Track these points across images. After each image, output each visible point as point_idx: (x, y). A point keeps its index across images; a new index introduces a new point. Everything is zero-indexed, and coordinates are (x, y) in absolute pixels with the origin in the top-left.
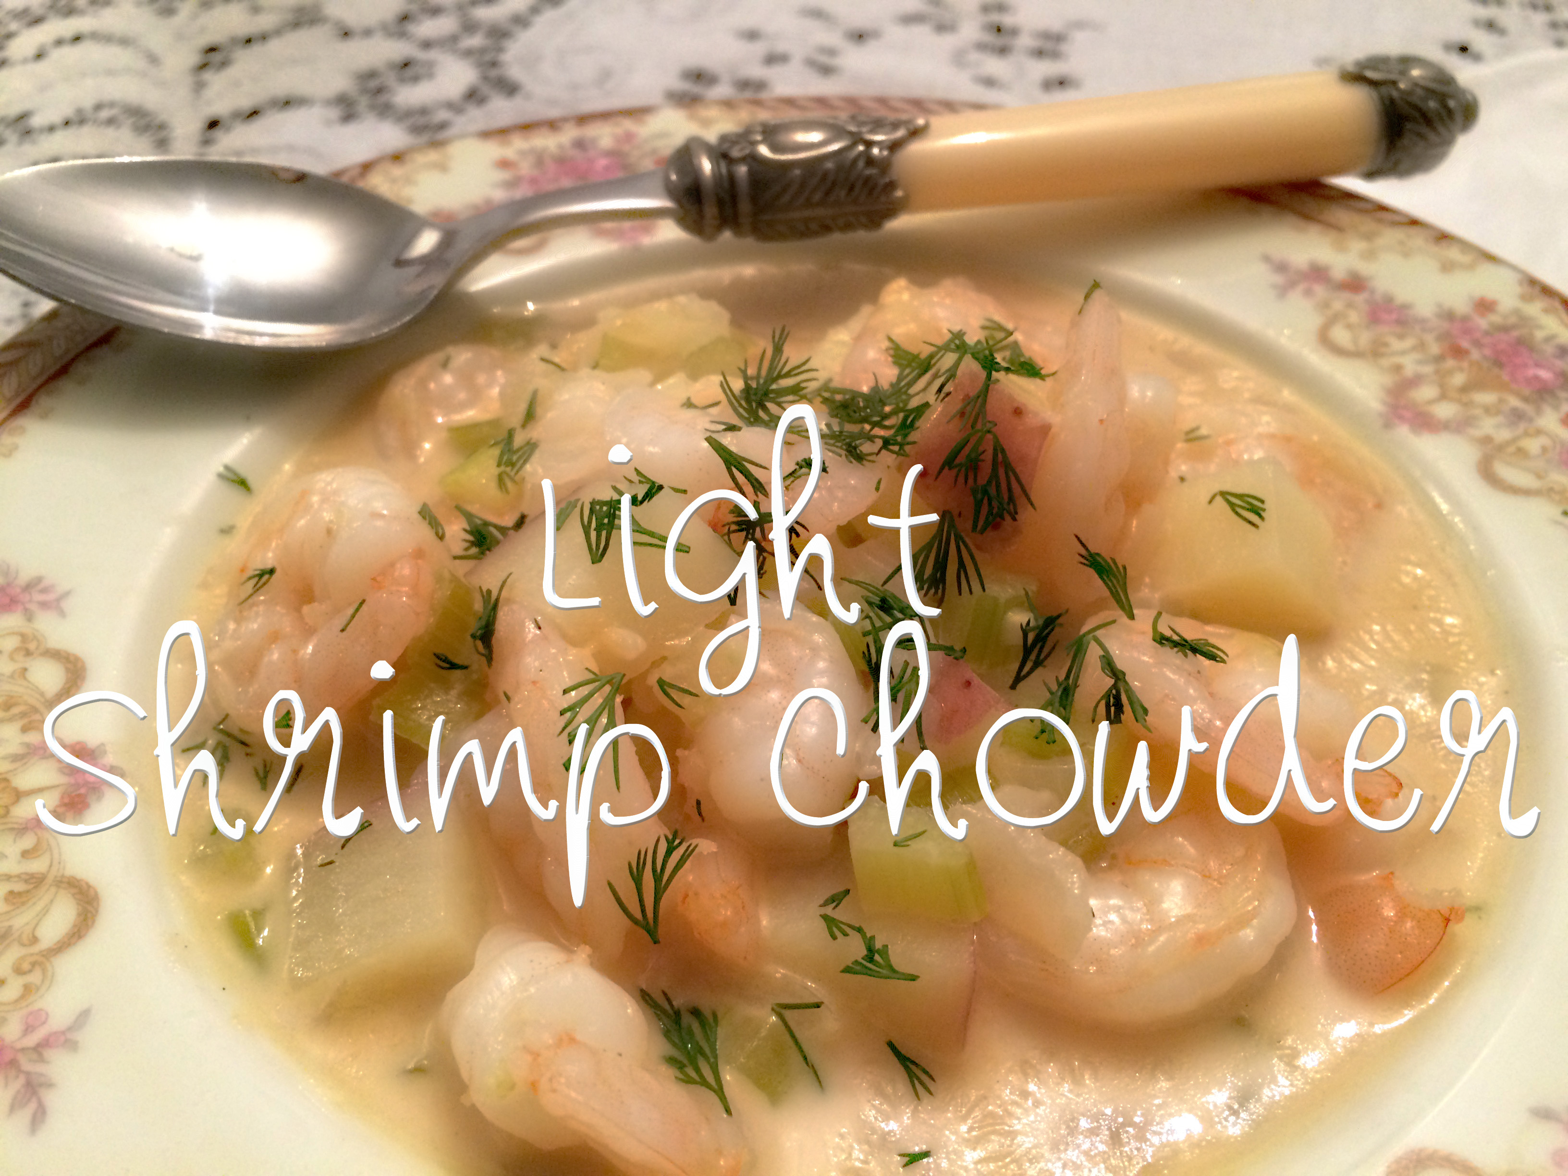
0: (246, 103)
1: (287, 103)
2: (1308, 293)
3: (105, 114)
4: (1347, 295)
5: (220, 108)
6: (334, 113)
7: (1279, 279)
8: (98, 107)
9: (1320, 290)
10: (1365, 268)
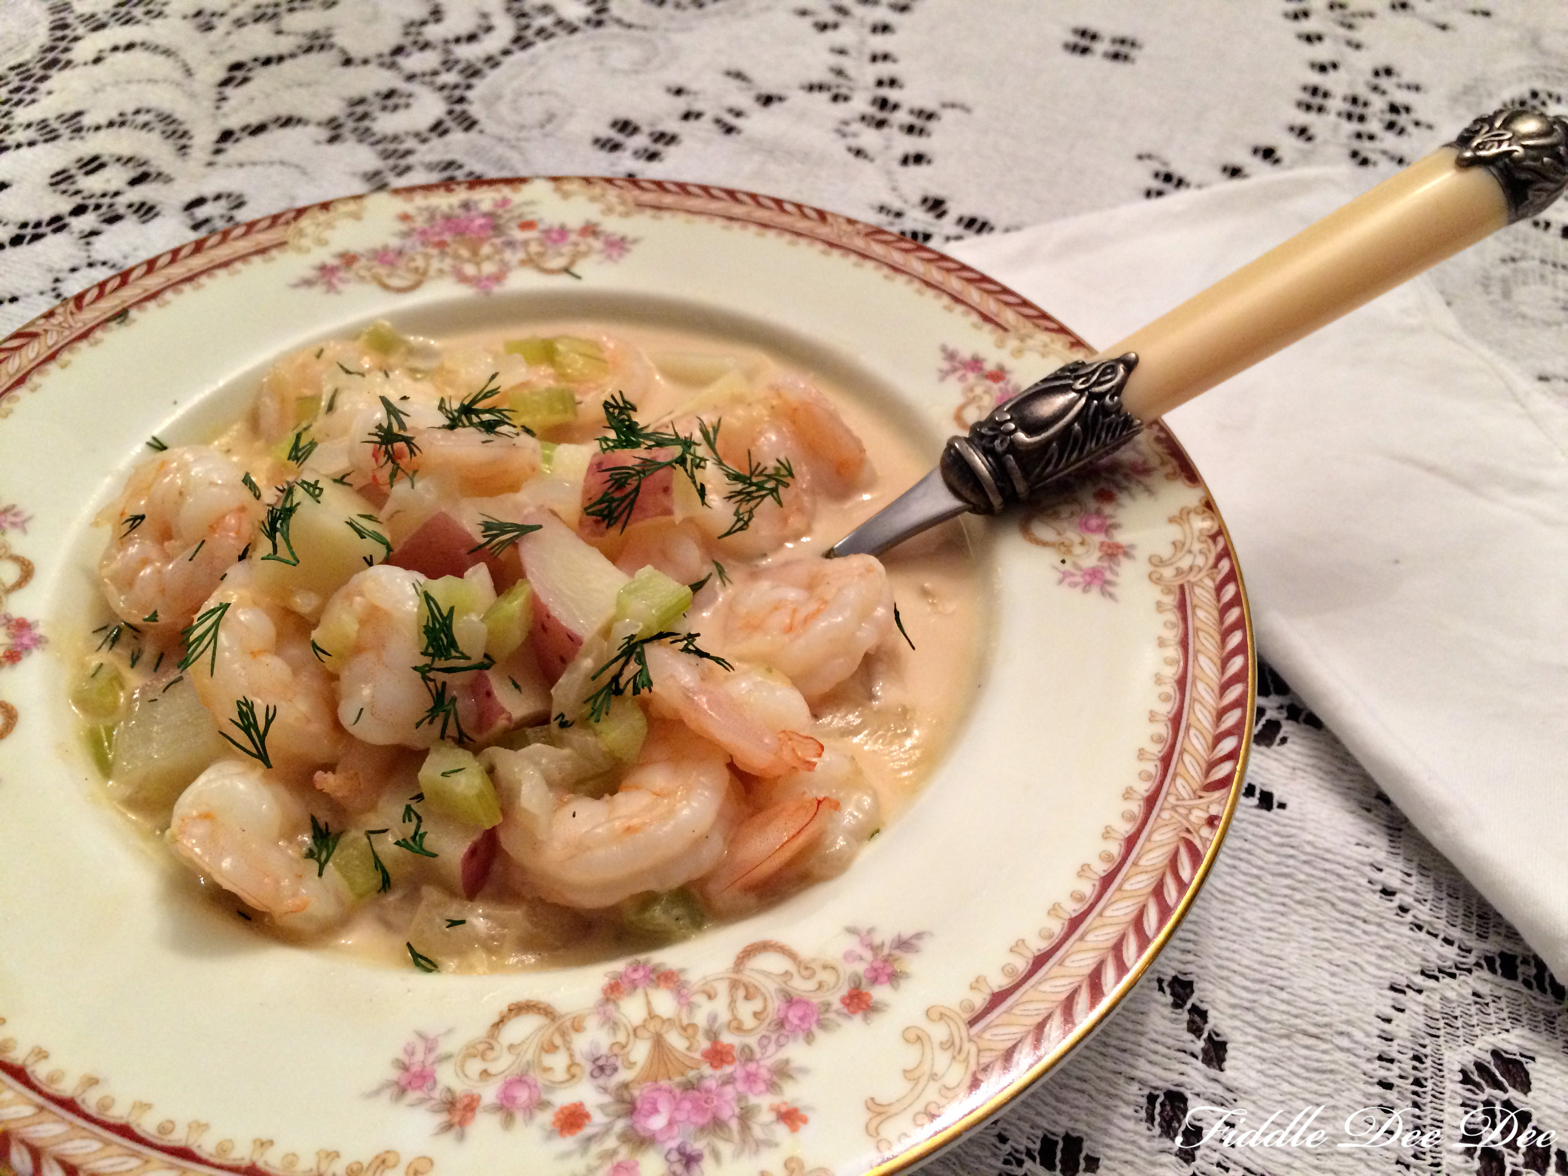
0: (254, 120)
1: (287, 122)
2: (962, 378)
3: (142, 118)
4: (989, 383)
5: (234, 122)
6: (324, 134)
7: (946, 365)
8: (137, 112)
9: (971, 377)
10: (1009, 363)
